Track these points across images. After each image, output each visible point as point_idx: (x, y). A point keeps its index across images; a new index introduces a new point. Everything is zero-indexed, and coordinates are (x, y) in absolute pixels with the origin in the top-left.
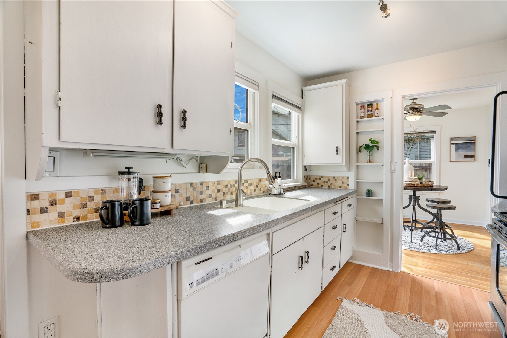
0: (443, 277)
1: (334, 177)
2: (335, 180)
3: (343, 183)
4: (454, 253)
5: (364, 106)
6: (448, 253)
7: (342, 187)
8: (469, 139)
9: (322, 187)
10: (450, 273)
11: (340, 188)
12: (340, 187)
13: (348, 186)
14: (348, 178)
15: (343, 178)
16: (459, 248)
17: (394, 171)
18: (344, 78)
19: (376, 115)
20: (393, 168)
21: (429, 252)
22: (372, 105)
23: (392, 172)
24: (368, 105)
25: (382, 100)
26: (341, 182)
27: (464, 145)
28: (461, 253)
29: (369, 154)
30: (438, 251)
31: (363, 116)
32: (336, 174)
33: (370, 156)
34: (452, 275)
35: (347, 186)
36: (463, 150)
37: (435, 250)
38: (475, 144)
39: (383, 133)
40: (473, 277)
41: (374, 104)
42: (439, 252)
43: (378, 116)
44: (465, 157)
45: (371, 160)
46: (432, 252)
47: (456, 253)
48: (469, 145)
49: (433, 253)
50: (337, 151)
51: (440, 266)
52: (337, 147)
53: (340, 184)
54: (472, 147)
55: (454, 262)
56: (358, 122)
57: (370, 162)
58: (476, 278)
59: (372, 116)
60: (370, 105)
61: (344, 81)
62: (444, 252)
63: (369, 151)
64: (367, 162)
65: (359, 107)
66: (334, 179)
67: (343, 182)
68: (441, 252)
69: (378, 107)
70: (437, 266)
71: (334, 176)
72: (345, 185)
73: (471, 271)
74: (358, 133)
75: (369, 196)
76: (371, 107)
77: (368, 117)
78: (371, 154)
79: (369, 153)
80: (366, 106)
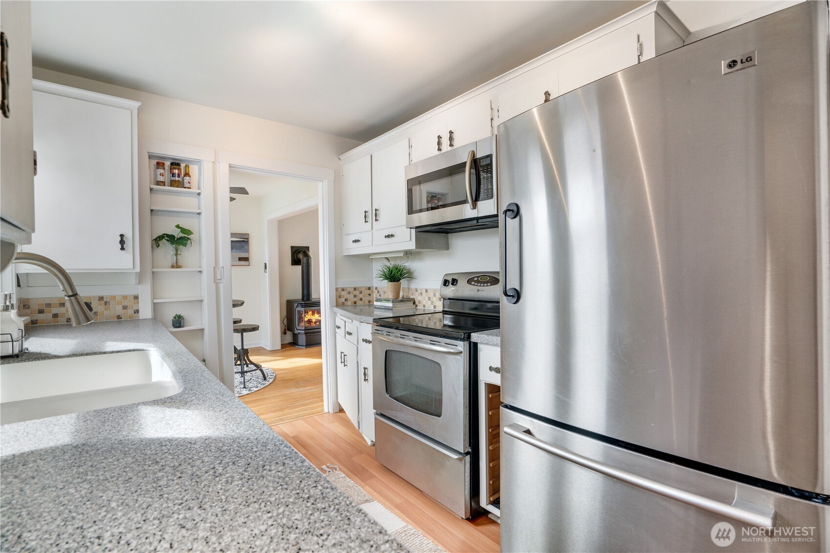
0: (281, 418)
1: (101, 298)
2: (105, 304)
3: (125, 308)
4: (264, 386)
5: (164, 164)
6: (259, 388)
7: (122, 316)
8: (242, 237)
9: (67, 322)
10: (282, 410)
11: (118, 319)
12: (119, 317)
13: (138, 312)
14: (136, 298)
15: (125, 297)
16: (265, 379)
17: (220, 281)
18: (137, 100)
19: (187, 185)
20: (219, 277)
21: (241, 395)
22: (179, 165)
23: (218, 281)
24: (172, 164)
25: (198, 162)
26: (121, 307)
27: (238, 244)
28: (270, 384)
29: (174, 252)
30: (248, 389)
31: (162, 182)
32: (106, 292)
33: (176, 255)
34: (286, 412)
35: (135, 313)
36: (237, 251)
37: (244, 389)
38: (248, 244)
39: (199, 220)
40: (302, 405)
41: (183, 165)
42: (250, 390)
43: (190, 188)
44: (239, 260)
45: (180, 264)
46: (244, 394)
47: (266, 385)
48: (243, 244)
49: (246, 394)
50: (122, 242)
51: (267, 407)
52: (122, 236)
53: (119, 310)
54: (246, 247)
55: (274, 396)
56: (151, 189)
57: (176, 266)
58: (305, 405)
59: (180, 184)
60: (175, 164)
61: (135, 105)
62: (256, 389)
63: (174, 246)
64: (173, 267)
65: (155, 162)
66: (103, 302)
67: (125, 305)
68: (252, 389)
69: (189, 171)
70: (263, 408)
71: (101, 294)
72: (130, 311)
73: (295, 399)
74: (152, 211)
75: (180, 327)
76: (178, 169)
77: (171, 185)
78: (179, 253)
79: (177, 250)
80: (168, 164)
